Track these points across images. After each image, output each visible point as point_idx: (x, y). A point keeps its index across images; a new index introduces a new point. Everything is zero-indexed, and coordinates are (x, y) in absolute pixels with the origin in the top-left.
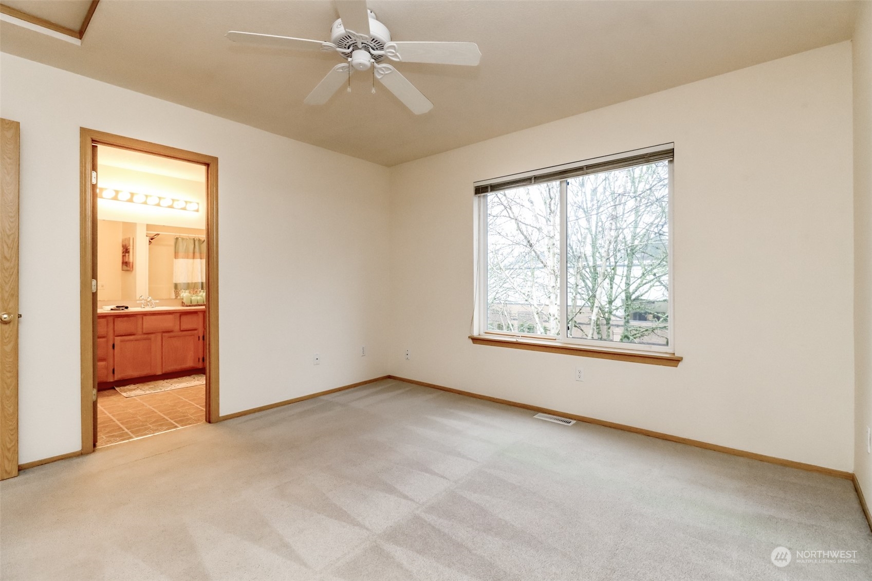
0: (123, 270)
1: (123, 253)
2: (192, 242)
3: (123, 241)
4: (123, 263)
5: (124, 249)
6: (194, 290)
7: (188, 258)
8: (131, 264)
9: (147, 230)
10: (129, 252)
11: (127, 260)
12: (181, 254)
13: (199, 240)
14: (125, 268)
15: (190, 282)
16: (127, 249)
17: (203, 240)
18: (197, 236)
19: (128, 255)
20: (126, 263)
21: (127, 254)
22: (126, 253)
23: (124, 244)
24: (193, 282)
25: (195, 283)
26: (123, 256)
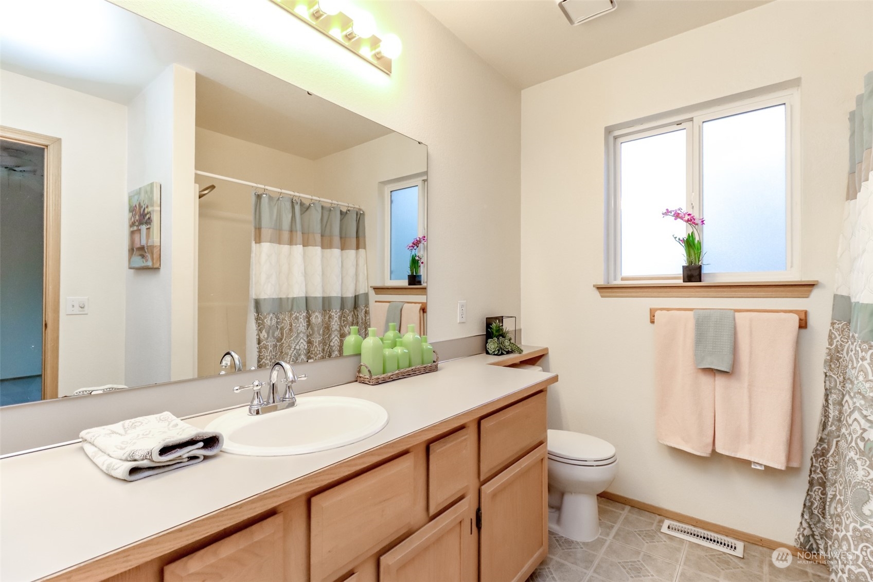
0: (130, 268)
1: (132, 225)
2: (288, 205)
3: (130, 198)
4: (132, 250)
5: (134, 216)
6: (291, 315)
7: (280, 243)
8: (156, 251)
9: (197, 168)
10: (149, 222)
11: (144, 242)
12: (266, 232)
13: (302, 204)
14: (138, 262)
15: (284, 296)
16: (143, 215)
17: (308, 204)
18: (297, 194)
19: (148, 229)
20: (142, 248)
21: (144, 228)
22: (141, 223)
23: (135, 202)
24: (291, 296)
25: (293, 299)
26: (132, 233)
